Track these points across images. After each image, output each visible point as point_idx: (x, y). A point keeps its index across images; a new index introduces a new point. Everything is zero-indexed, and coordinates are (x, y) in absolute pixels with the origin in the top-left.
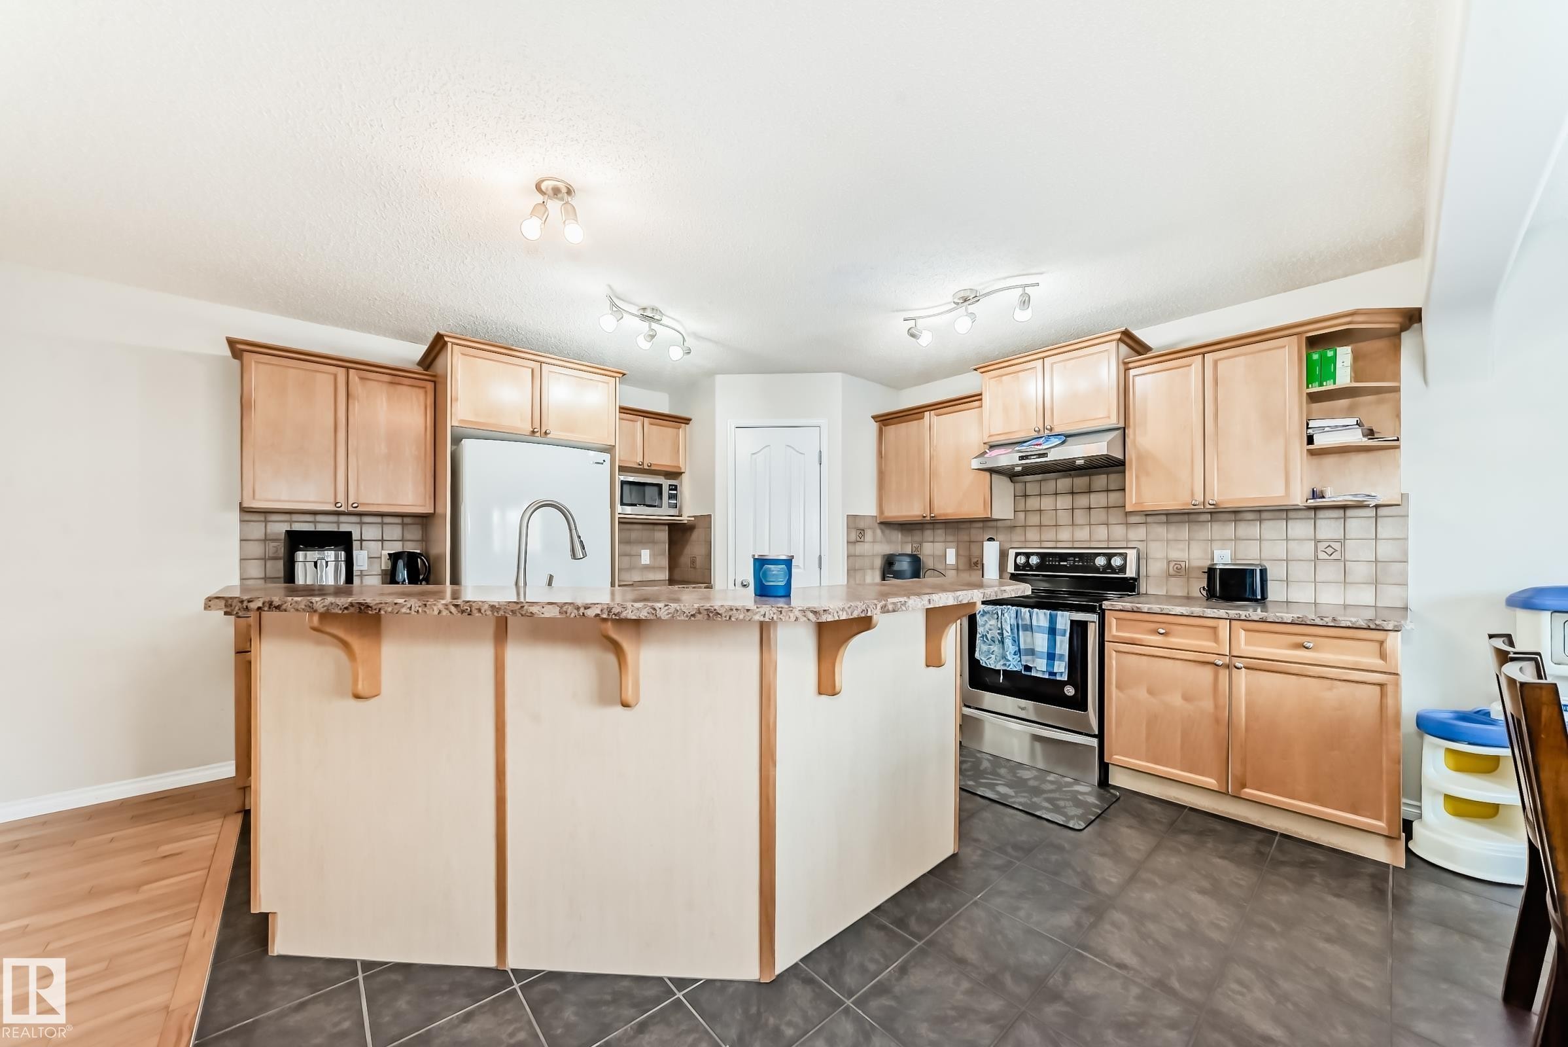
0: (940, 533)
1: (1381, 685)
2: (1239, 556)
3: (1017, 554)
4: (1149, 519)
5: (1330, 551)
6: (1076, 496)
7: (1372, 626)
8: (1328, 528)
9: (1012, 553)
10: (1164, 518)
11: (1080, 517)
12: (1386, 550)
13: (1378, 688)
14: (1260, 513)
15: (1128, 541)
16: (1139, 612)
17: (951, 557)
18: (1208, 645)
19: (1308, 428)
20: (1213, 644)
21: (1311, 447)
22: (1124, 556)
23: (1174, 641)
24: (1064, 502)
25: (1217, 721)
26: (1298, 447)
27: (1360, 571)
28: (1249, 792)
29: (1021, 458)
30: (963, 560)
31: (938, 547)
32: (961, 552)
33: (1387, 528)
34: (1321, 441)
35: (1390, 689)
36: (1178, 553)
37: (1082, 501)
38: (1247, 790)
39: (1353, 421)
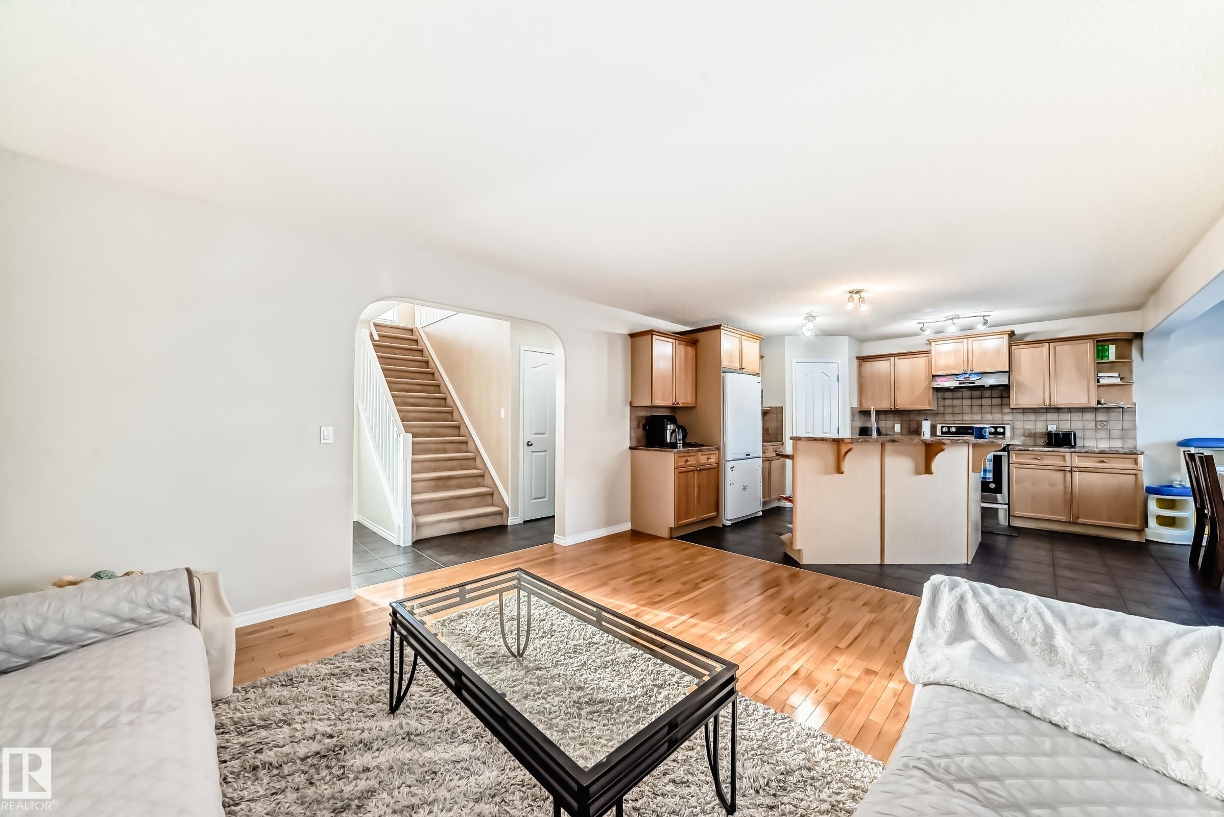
0: (890, 416)
1: (1136, 475)
2: (1060, 427)
3: (942, 427)
4: (1014, 411)
5: (1103, 425)
6: (974, 400)
7: (1132, 453)
8: (1101, 417)
9: (939, 427)
10: (1022, 411)
11: (976, 409)
12: (1127, 425)
13: (1134, 476)
14: (1070, 410)
15: (1003, 421)
16: (1028, 450)
17: (898, 428)
18: (1061, 463)
19: (1097, 376)
20: (1063, 463)
21: (1099, 384)
22: (1004, 428)
23: (1045, 462)
24: (967, 402)
25: (1065, 493)
26: (1093, 384)
27: (1116, 433)
28: (1081, 520)
29: (960, 383)
30: (905, 430)
31: (889, 423)
32: (904, 426)
33: (1127, 417)
34: (1102, 381)
35: (1139, 476)
36: (1030, 426)
37: (978, 402)
38: (1080, 520)
39: (1117, 375)
